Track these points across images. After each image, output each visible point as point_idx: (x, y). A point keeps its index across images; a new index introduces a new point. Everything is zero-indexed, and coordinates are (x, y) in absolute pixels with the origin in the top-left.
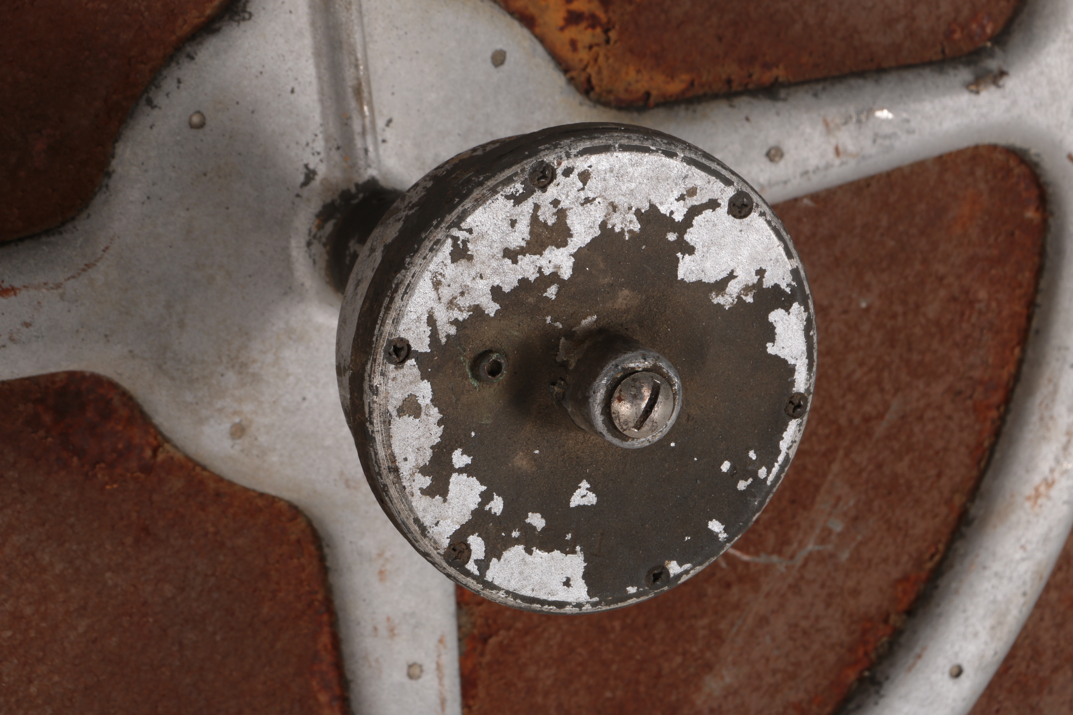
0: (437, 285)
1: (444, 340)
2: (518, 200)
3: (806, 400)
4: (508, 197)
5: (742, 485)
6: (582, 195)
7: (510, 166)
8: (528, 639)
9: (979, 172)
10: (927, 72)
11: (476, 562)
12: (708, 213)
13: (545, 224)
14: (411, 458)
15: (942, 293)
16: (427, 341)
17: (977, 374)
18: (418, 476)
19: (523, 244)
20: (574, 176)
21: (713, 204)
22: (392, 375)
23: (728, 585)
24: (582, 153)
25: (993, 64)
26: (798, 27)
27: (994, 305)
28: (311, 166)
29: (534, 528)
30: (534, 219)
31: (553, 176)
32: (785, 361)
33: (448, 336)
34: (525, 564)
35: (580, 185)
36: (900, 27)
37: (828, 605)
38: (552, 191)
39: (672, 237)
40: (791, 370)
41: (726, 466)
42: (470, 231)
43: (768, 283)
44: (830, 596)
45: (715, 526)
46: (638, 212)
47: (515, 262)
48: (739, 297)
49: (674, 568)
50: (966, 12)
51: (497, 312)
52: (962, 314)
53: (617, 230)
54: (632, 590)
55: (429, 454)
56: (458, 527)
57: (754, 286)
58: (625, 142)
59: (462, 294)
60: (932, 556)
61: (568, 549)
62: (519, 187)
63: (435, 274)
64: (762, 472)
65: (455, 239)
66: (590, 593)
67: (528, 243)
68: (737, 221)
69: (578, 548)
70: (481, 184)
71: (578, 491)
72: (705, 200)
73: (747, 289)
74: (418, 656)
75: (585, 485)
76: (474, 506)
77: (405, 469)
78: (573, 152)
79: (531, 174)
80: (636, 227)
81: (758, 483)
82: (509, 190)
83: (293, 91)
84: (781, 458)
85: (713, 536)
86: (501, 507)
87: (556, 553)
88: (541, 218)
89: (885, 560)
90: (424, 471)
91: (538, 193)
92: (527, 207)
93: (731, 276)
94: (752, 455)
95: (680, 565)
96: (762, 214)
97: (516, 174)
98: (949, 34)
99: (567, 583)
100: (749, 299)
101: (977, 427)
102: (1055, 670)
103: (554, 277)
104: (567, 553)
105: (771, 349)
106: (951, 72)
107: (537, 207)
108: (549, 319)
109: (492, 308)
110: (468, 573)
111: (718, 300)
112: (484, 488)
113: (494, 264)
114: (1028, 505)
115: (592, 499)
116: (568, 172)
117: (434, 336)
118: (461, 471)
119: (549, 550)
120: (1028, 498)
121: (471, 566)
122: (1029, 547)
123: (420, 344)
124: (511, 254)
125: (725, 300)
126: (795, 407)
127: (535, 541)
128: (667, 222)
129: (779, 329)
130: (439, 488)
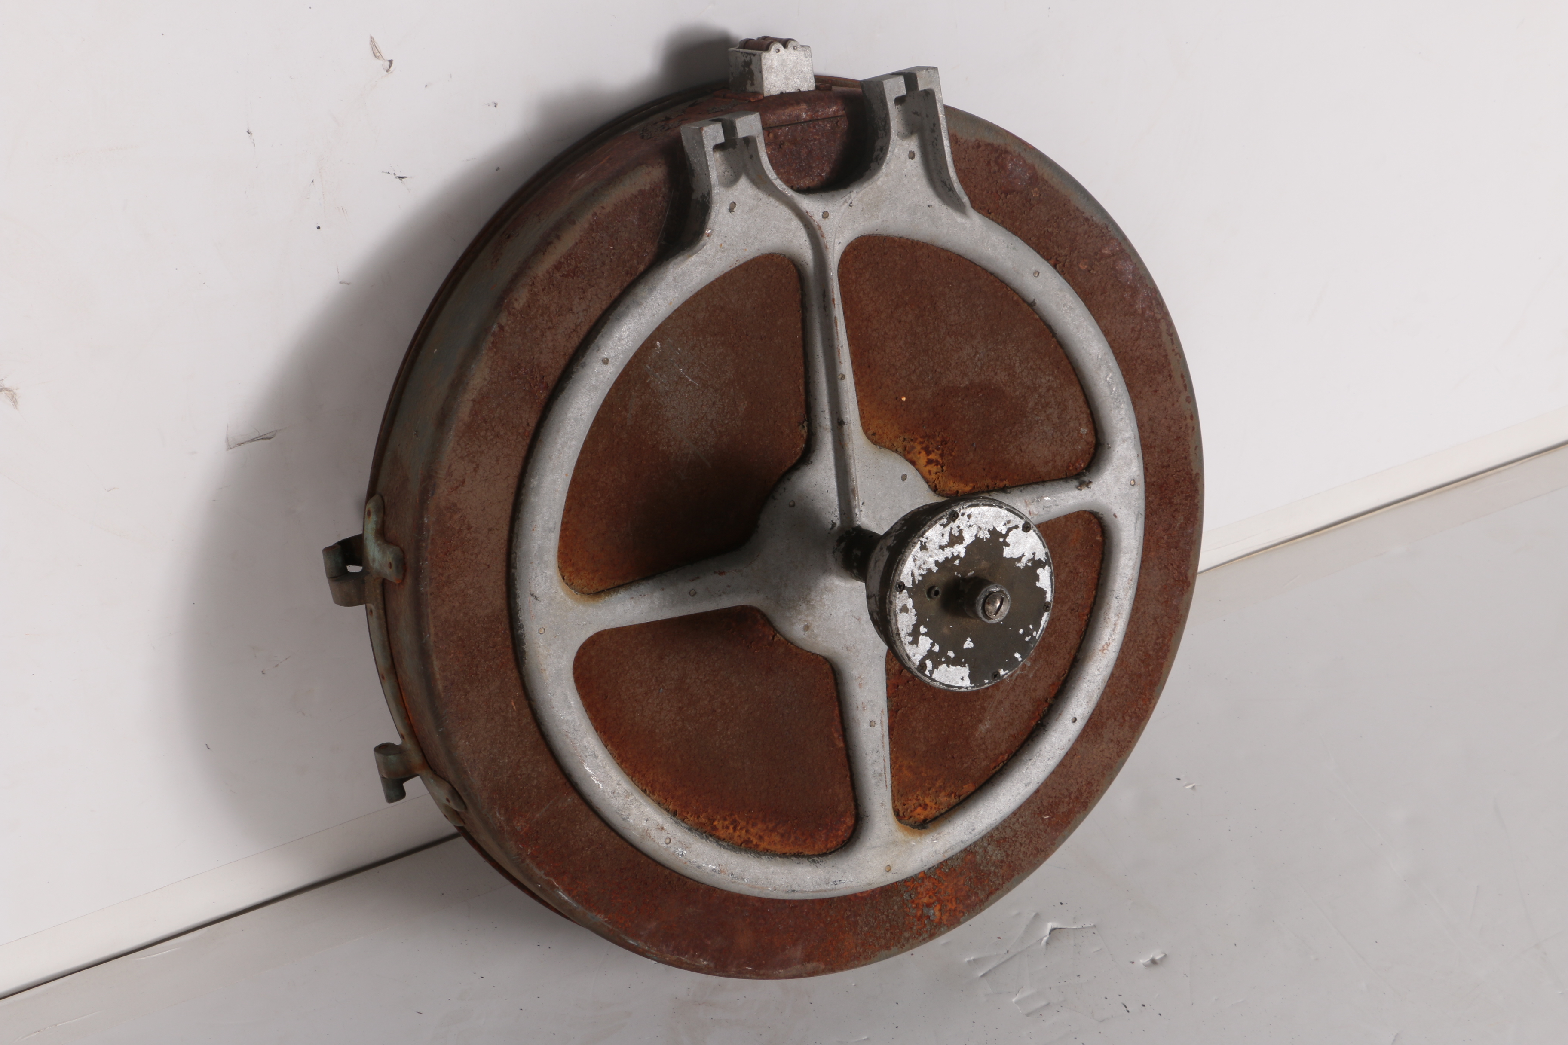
0: (915, 560)
1: (917, 582)
2: (945, 526)
3: (1050, 605)
4: (941, 525)
5: (1027, 639)
6: (968, 524)
7: (941, 512)
8: (913, 711)
9: (1080, 522)
10: (1061, 482)
11: (929, 671)
12: (1014, 530)
13: (955, 535)
14: (905, 629)
15: (1067, 570)
16: (911, 582)
17: (1079, 602)
18: (908, 637)
19: (947, 543)
20: (965, 516)
21: (1016, 527)
22: (898, 596)
24: (968, 507)
25: (1086, 479)
26: (1013, 464)
27: (1085, 574)
28: (834, 522)
29: (950, 657)
30: (951, 533)
31: (958, 516)
32: (1043, 589)
33: (919, 581)
34: (947, 671)
35: (968, 519)
36: (1050, 464)
37: (1025, 695)
38: (957, 522)
39: (1001, 540)
40: (1045, 592)
41: (1021, 631)
42: (927, 538)
43: (1037, 558)
44: (1026, 691)
45: (1017, 655)
46: (989, 531)
47: (943, 550)
48: (1026, 564)
49: (1002, 672)
50: (1074, 459)
51: (937, 571)
52: (1074, 578)
53: (981, 537)
54: (986, 681)
55: (911, 628)
56: (922, 657)
57: (1032, 559)
58: (984, 502)
59: (924, 563)
60: (1064, 674)
61: (963, 665)
62: (945, 521)
63: (914, 556)
64: (1034, 634)
65: (921, 542)
66: (971, 683)
67: (948, 543)
68: (1026, 533)
69: (967, 665)
70: (930, 520)
71: (967, 642)
72: (1013, 526)
73: (1029, 560)
74: (874, 718)
75: (969, 639)
76: (928, 649)
77: (903, 634)
79: (949, 516)
80: (988, 536)
81: (1033, 638)
82: (941, 522)
83: (827, 492)
84: (1041, 628)
85: (1016, 659)
86: (938, 649)
87: (959, 667)
88: (953, 533)
89: (1046, 677)
90: (910, 634)
91: (952, 523)
92: (948, 528)
93: (1023, 555)
94: (1031, 627)
95: (1004, 671)
96: (1034, 531)
97: (944, 516)
98: (1068, 467)
99: (962, 679)
100: (1030, 564)
101: (1080, 623)
102: (1108, 719)
103: (958, 557)
104: (962, 667)
105: (1038, 584)
106: (1071, 482)
107: (952, 529)
108: (956, 573)
109: (935, 569)
110: (926, 676)
111: (1018, 565)
112: (932, 641)
113: (936, 551)
114: (1100, 653)
115: (971, 645)
116: (963, 515)
117: (914, 581)
118: (923, 634)
119: (956, 666)
120: (1100, 651)
121: (927, 673)
122: (1101, 670)
123: (909, 584)
124: (942, 548)
125: (1021, 565)
126: (1046, 607)
127: (950, 662)
128: (1000, 534)
129: (1041, 577)
130: (915, 642)
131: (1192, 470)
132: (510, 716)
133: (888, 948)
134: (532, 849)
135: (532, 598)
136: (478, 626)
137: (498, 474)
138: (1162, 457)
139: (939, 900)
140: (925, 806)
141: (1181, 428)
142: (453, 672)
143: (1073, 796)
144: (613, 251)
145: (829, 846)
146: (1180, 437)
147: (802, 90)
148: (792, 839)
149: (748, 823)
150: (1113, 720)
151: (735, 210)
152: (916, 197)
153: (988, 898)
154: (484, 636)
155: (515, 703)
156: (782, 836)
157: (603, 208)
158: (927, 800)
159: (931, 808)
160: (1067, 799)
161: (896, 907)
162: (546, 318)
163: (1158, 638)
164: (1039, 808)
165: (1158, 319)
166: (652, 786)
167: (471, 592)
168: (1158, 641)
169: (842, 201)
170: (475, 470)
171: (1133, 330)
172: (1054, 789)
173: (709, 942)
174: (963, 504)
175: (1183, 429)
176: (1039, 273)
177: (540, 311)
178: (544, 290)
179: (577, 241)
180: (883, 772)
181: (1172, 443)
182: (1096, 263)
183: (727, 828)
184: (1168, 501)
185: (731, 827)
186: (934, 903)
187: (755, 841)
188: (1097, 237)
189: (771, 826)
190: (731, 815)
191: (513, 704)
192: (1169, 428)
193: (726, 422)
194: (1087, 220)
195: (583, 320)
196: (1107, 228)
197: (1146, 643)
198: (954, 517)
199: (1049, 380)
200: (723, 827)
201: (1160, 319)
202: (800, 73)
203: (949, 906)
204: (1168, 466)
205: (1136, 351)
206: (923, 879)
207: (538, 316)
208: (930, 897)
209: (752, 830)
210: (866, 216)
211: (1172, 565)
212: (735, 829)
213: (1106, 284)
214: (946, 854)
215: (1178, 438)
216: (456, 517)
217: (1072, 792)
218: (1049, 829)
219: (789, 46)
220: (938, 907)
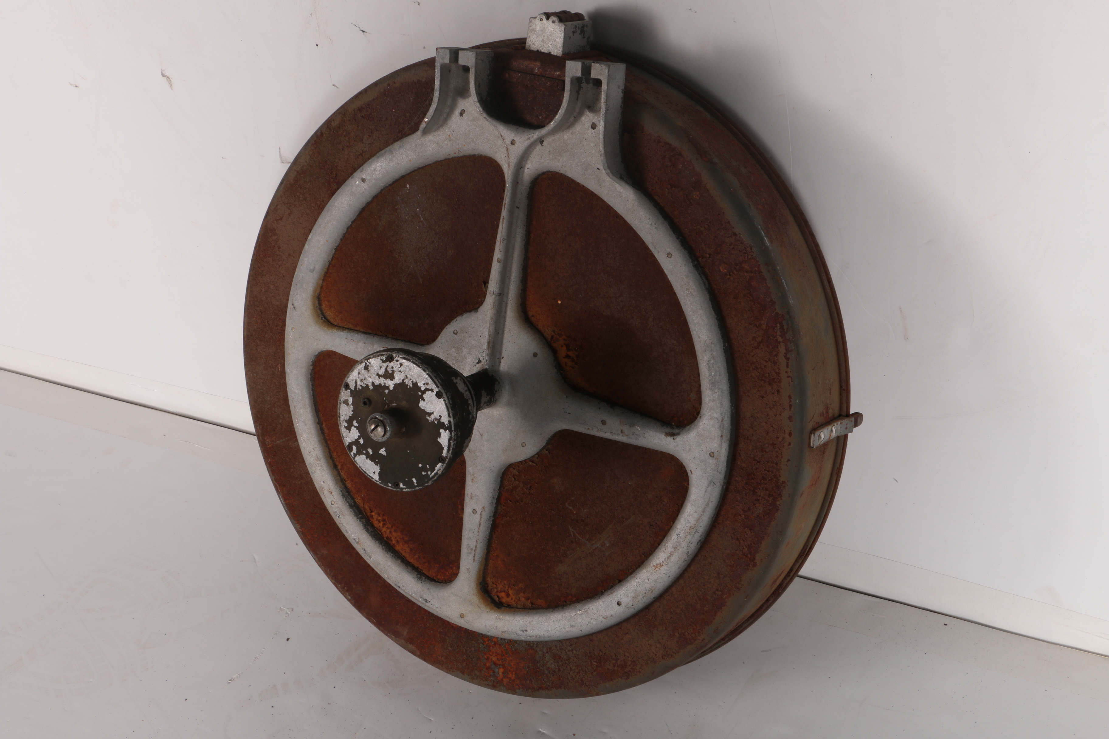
0: (359, 373)
1: (358, 389)
2: (384, 362)
3: (445, 460)
4: (381, 360)
5: (423, 473)
6: (400, 369)
7: (385, 351)
9: (673, 463)
11: (354, 453)
12: (430, 392)
13: (389, 372)
14: (344, 416)
16: (354, 387)
18: (344, 422)
19: (382, 374)
20: (398, 363)
21: (432, 390)
22: (344, 391)
23: (572, 542)
24: (402, 358)
28: (481, 359)
29: (369, 453)
30: (386, 369)
31: (393, 360)
32: (441, 445)
34: (365, 461)
35: (400, 366)
37: (599, 565)
38: (392, 364)
39: (420, 394)
40: (443, 449)
41: (420, 465)
42: (370, 363)
43: (442, 421)
44: (600, 563)
45: (414, 480)
46: (412, 382)
47: (379, 378)
48: (433, 420)
49: (401, 485)
51: (372, 389)
53: (406, 384)
54: (390, 485)
55: (348, 418)
56: (351, 441)
57: (438, 419)
58: (414, 361)
59: (365, 379)
60: (632, 569)
61: (376, 463)
62: (384, 358)
63: (359, 370)
64: (429, 473)
65: (366, 364)
66: (379, 479)
67: (383, 374)
68: (438, 399)
69: (379, 465)
71: (382, 449)
72: (430, 388)
73: (436, 419)
74: (476, 508)
75: (384, 449)
76: (356, 438)
77: (342, 418)
78: (400, 356)
79: (388, 356)
80: (411, 386)
81: (428, 475)
82: (382, 358)
83: (480, 337)
84: (435, 472)
86: (363, 442)
87: (373, 463)
88: (388, 370)
90: (346, 421)
91: (388, 363)
92: (385, 364)
93: (432, 413)
94: (428, 466)
96: (444, 400)
97: (385, 354)
99: (374, 473)
100: (436, 422)
103: (388, 388)
104: (376, 465)
105: (439, 439)
107: (387, 366)
108: (385, 399)
109: (371, 388)
111: (428, 418)
112: (359, 435)
113: (374, 376)
115: (385, 454)
116: (397, 361)
117: (356, 386)
118: (355, 427)
119: (372, 461)
120: (654, 566)
121: (352, 453)
122: (650, 581)
123: (352, 387)
124: (379, 376)
125: (431, 419)
126: (442, 460)
127: (368, 456)
128: (419, 389)
129: (442, 435)
130: (349, 428)
131: (780, 476)
132: (276, 373)
133: (463, 673)
134: (271, 460)
135: (292, 307)
136: (271, 309)
137: (301, 223)
138: (755, 451)
139: (504, 666)
140: (508, 595)
141: (778, 438)
142: (253, 329)
143: (619, 662)
144: (394, 113)
145: (438, 577)
146: (775, 445)
147: (552, 53)
148: (416, 556)
149: (392, 527)
150: (664, 628)
151: (464, 115)
152: (590, 158)
153: (538, 689)
154: (273, 317)
155: (280, 366)
156: (411, 550)
157: (394, 83)
158: (510, 592)
159: (512, 599)
160: (614, 662)
161: (473, 649)
162: (347, 139)
163: (717, 590)
164: (590, 653)
165: (778, 341)
166: (342, 465)
167: (272, 286)
168: (717, 592)
169: (527, 137)
170: (289, 215)
171: (754, 338)
172: (605, 647)
173: (354, 586)
174: (400, 354)
175: (780, 439)
176: (672, 255)
177: (345, 133)
178: (349, 120)
179: (375, 98)
180: (474, 549)
181: (767, 445)
182: (735, 272)
183: (379, 522)
184: (752, 489)
185: (382, 523)
186: (499, 665)
187: (394, 542)
188: (740, 251)
189: (406, 539)
190: (383, 515)
191: (279, 367)
192: (767, 433)
193: (438, 258)
194: (735, 234)
195: (368, 150)
196: (751, 249)
197: (706, 587)
198: (390, 359)
199: (674, 343)
200: (377, 520)
201: (780, 342)
202: (553, 41)
203: (510, 675)
204: (759, 462)
205: (753, 356)
206: (495, 643)
207: (343, 136)
208: (498, 659)
209: (393, 533)
210: (551, 157)
211: (744, 541)
212: (384, 525)
213: (739, 292)
214: (503, 634)
215: (773, 445)
216: (274, 238)
217: (618, 659)
218: (595, 673)
219: (550, 19)
220: (502, 670)
